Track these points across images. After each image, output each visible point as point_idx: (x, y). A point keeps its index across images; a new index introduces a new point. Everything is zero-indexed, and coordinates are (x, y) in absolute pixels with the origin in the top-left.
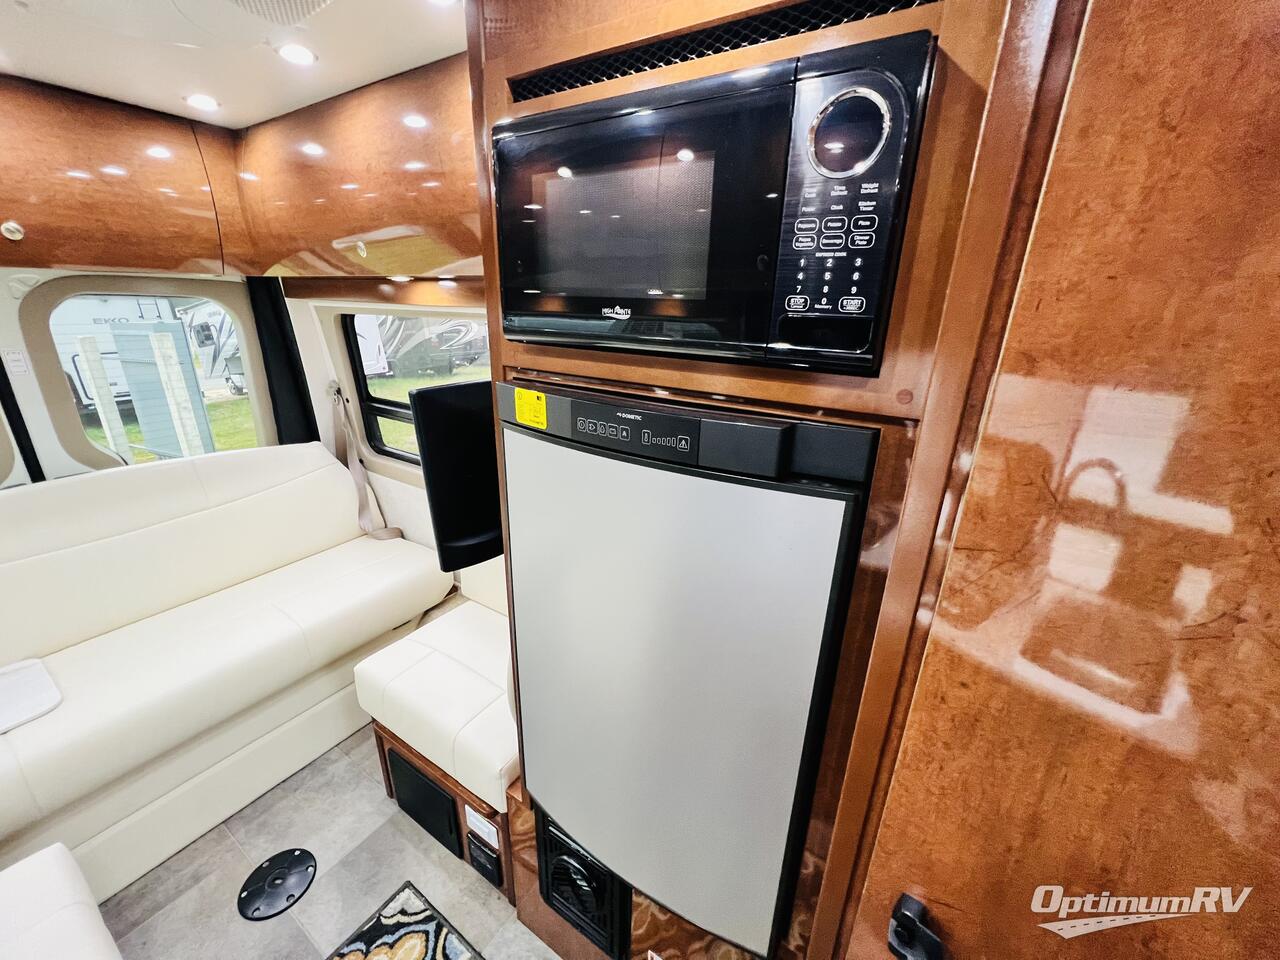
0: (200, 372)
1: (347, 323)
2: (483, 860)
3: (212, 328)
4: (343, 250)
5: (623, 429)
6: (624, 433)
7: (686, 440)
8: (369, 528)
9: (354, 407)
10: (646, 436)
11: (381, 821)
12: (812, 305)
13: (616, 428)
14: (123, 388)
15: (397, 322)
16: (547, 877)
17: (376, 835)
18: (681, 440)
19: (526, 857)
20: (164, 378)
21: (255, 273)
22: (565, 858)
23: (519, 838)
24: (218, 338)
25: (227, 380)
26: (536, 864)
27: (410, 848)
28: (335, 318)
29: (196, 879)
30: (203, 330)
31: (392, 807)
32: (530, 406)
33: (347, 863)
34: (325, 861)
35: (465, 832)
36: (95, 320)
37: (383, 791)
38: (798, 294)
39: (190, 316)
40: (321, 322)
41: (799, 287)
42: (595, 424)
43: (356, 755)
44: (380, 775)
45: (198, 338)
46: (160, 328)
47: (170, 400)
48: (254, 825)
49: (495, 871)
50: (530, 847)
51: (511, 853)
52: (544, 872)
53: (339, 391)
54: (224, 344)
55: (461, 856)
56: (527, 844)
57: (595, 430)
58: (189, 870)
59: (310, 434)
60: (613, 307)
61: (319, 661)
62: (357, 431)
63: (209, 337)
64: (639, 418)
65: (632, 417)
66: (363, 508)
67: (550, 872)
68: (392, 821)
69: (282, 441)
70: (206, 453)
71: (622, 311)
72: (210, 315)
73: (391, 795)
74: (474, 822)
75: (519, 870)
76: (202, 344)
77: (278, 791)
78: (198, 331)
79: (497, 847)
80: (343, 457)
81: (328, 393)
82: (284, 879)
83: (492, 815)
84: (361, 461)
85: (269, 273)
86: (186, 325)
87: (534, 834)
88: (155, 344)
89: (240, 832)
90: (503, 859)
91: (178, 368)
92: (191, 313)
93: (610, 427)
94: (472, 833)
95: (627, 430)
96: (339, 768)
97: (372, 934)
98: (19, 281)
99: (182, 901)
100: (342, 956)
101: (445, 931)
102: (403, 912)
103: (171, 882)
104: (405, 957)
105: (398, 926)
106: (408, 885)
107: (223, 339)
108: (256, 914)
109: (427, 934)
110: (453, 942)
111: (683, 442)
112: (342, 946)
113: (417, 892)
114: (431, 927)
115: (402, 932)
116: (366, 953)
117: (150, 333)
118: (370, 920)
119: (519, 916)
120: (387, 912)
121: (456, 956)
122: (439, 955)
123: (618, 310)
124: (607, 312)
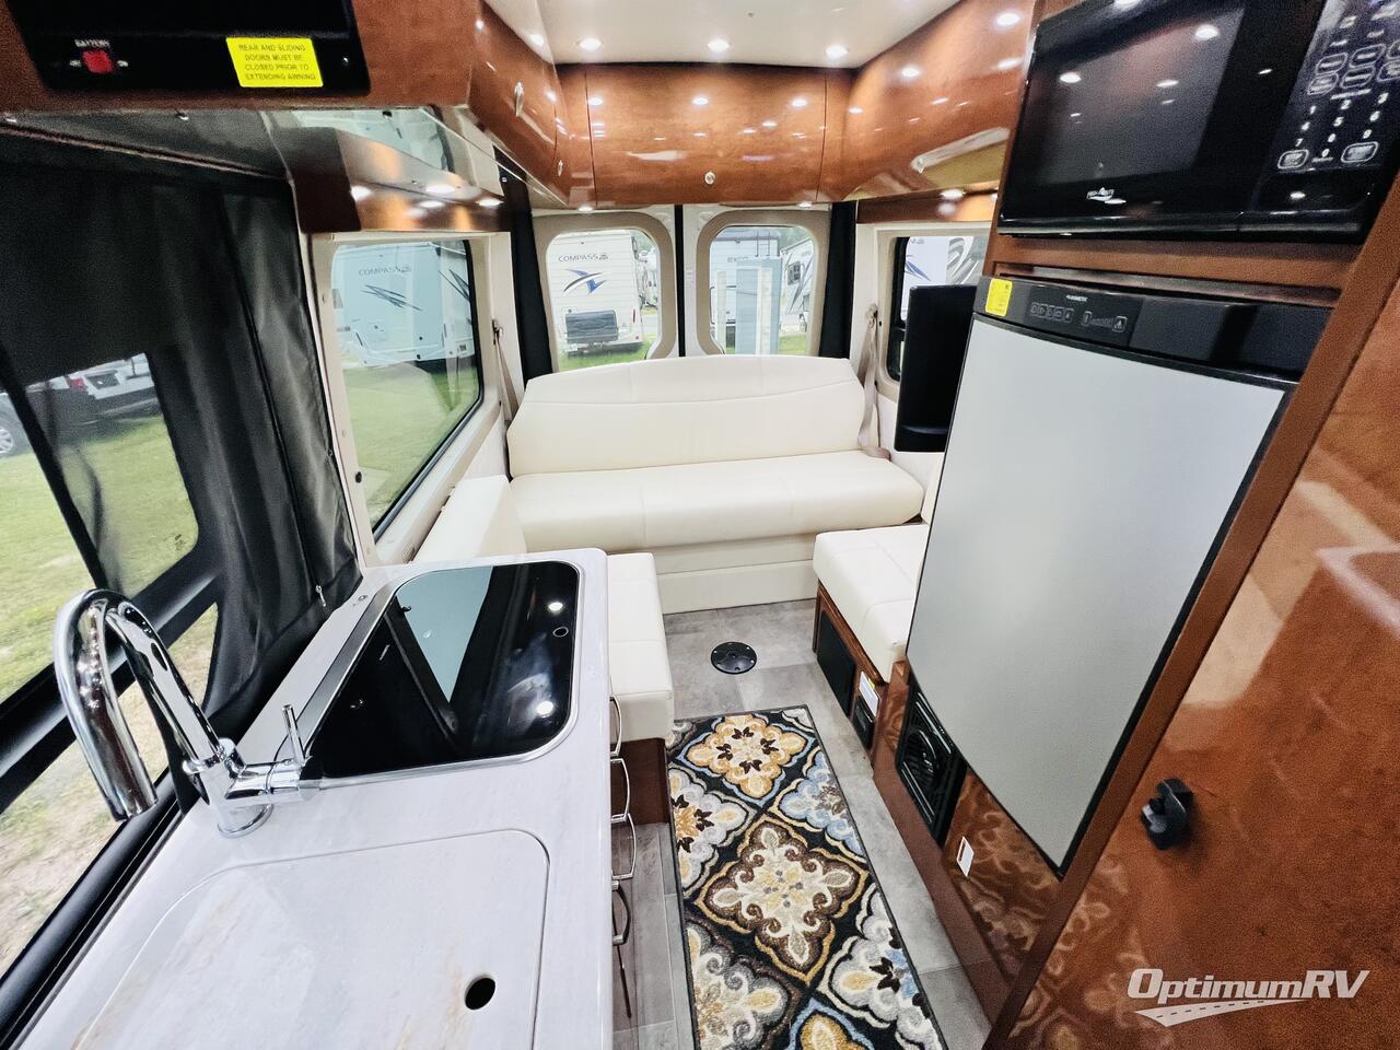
0: (783, 309)
1: (900, 245)
2: (861, 721)
3: (801, 267)
5: (1067, 312)
6: (1066, 315)
7: (1123, 321)
8: (864, 444)
9: (884, 331)
10: (1087, 319)
11: (802, 662)
12: (1310, 158)
13: (1062, 311)
14: (732, 317)
15: (970, 262)
16: (903, 745)
17: (796, 668)
18: (1118, 320)
20: (759, 306)
21: (838, 200)
22: (921, 731)
24: (803, 277)
25: (801, 315)
28: (892, 241)
29: (696, 630)
30: (795, 269)
31: (812, 658)
32: (1000, 296)
33: (774, 672)
34: (762, 663)
35: (855, 695)
37: (810, 645)
38: (1298, 148)
39: (788, 256)
40: (879, 246)
41: (1300, 140)
42: (1045, 308)
43: (799, 614)
44: (811, 634)
45: (789, 278)
46: (767, 263)
47: (758, 324)
48: (730, 621)
49: (868, 734)
53: (876, 315)
54: (805, 283)
55: (848, 715)
57: (1044, 314)
59: (842, 350)
60: (1098, 190)
61: (798, 530)
62: (881, 351)
63: (797, 277)
65: (1078, 299)
66: (865, 424)
67: (907, 742)
68: (809, 666)
69: (821, 354)
70: (771, 353)
71: (1106, 192)
72: (803, 255)
73: (814, 650)
74: (866, 688)
76: (791, 282)
77: (748, 609)
78: (791, 270)
79: (875, 715)
80: (862, 378)
81: (867, 317)
82: (737, 657)
83: (879, 683)
84: (876, 383)
85: (848, 198)
86: (785, 262)
88: (760, 274)
89: (721, 620)
90: (877, 725)
91: (769, 299)
92: (790, 252)
93: (1058, 309)
95: (1070, 312)
96: (788, 615)
97: (775, 718)
98: (703, 217)
99: (687, 636)
100: (754, 717)
101: (818, 748)
102: (797, 719)
103: (684, 625)
104: (789, 744)
105: (791, 725)
106: (805, 707)
107: (806, 279)
108: (718, 666)
109: (807, 741)
110: (821, 758)
111: (1120, 323)
112: (757, 712)
113: (809, 714)
114: (811, 740)
115: (792, 729)
116: (768, 725)
117: (760, 268)
118: (776, 710)
119: (874, 778)
120: (788, 713)
121: (821, 767)
122: (810, 758)
123: (1103, 191)
124: (1092, 195)
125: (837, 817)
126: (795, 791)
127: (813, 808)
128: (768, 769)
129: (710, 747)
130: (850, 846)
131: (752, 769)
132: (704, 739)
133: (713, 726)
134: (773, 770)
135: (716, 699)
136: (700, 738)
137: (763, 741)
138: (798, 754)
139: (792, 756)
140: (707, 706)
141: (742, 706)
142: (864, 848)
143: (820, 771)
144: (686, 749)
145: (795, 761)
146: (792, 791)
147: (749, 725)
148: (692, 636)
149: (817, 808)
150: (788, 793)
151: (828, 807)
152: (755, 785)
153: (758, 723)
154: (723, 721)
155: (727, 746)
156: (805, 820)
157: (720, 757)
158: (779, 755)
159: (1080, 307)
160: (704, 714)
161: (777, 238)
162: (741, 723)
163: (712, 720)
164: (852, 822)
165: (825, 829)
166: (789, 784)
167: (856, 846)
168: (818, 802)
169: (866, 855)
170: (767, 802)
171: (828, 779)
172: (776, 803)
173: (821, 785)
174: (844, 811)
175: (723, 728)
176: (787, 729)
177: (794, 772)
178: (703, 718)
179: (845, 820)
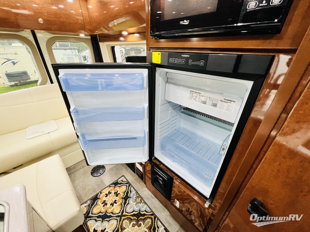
1: (113, 48)
2: (139, 174)
3: (86, 57)
4: (112, 27)
5: (183, 60)
6: (183, 62)
7: (203, 62)
10: (190, 62)
12: (259, 5)
13: (181, 60)
16: (153, 179)
19: (148, 175)
22: (157, 176)
23: (147, 171)
24: (87, 59)
26: (151, 177)
27: (124, 169)
28: (110, 47)
30: (85, 58)
32: (156, 57)
33: (111, 169)
34: (107, 168)
35: (135, 168)
36: (64, 55)
38: (253, 1)
39: (82, 54)
42: (175, 60)
46: (76, 55)
49: (141, 176)
50: (150, 173)
51: (145, 174)
52: (152, 179)
54: (89, 61)
55: (134, 172)
56: (149, 173)
57: (174, 62)
58: (82, 165)
60: (183, 21)
64: (188, 56)
65: (186, 56)
67: (154, 178)
71: (187, 21)
72: (86, 54)
74: (137, 166)
75: (147, 178)
78: (84, 58)
79: (142, 172)
82: (99, 170)
83: (142, 165)
85: (95, 33)
87: (151, 171)
88: (74, 58)
90: (143, 174)
92: (82, 53)
93: (179, 60)
94: (137, 168)
95: (184, 61)
97: (116, 184)
98: (45, 37)
99: (81, 170)
100: (110, 186)
101: (130, 186)
102: (122, 181)
103: (79, 167)
104: (122, 190)
105: (121, 183)
106: (123, 176)
107: (88, 60)
108: (94, 175)
109: (127, 186)
110: (132, 189)
111: (202, 63)
112: (110, 185)
113: (125, 178)
114: (128, 185)
115: (122, 184)
116: (115, 187)
117: (74, 56)
118: (116, 181)
119: (146, 187)
120: (119, 180)
121: (133, 192)
122: (129, 191)
123: (185, 21)
124: (181, 23)
125: (141, 204)
126: (128, 203)
127: (134, 206)
128: (119, 201)
129: (99, 205)
130: (147, 211)
131: (114, 204)
132: (96, 203)
133: (98, 197)
134: (120, 201)
135: (96, 187)
136: (95, 204)
137: (115, 193)
138: (125, 191)
139: (124, 193)
140: (94, 191)
141: (105, 185)
142: (150, 209)
143: (133, 193)
144: (91, 211)
145: (125, 194)
146: (127, 204)
147: (109, 190)
148: (83, 169)
149: (136, 205)
150: (127, 205)
151: (138, 203)
152: (117, 209)
153: (112, 188)
154: (101, 193)
155: (105, 201)
156: (134, 211)
157: (104, 206)
158: (121, 195)
159: (187, 59)
160: (93, 194)
161: (77, 49)
162: (106, 191)
163: (97, 195)
164: (145, 203)
165: (140, 210)
166: (126, 202)
167: (148, 210)
168: (135, 203)
169: (152, 211)
170: (122, 212)
171: (136, 194)
172: (125, 211)
173: (134, 197)
174: (143, 201)
175: (101, 196)
176: (121, 185)
177: (126, 198)
178: (94, 196)
179: (144, 204)
